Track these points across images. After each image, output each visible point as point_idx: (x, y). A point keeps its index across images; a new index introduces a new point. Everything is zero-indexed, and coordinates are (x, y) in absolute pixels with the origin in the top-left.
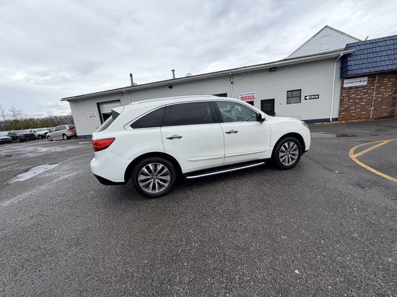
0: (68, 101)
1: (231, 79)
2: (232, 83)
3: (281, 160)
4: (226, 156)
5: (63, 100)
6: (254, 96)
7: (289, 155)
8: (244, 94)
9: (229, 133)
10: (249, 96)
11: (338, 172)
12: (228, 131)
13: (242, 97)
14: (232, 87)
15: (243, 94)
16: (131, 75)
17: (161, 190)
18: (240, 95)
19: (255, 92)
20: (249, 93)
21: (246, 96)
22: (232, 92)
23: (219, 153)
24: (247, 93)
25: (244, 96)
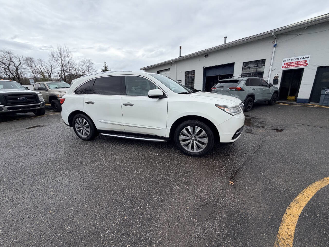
0: (143, 69)
1: (275, 41)
2: (275, 46)
3: (182, 143)
4: (124, 124)
5: (142, 69)
6: (306, 61)
7: (195, 141)
8: (291, 58)
9: (125, 105)
10: (297, 62)
11: (233, 184)
12: (125, 103)
13: (287, 64)
14: (274, 51)
15: (288, 59)
16: (180, 48)
17: (86, 137)
18: (284, 61)
19: (310, 56)
20: (300, 57)
21: (293, 61)
22: (273, 57)
23: (119, 121)
24: (295, 58)
25: (290, 61)
